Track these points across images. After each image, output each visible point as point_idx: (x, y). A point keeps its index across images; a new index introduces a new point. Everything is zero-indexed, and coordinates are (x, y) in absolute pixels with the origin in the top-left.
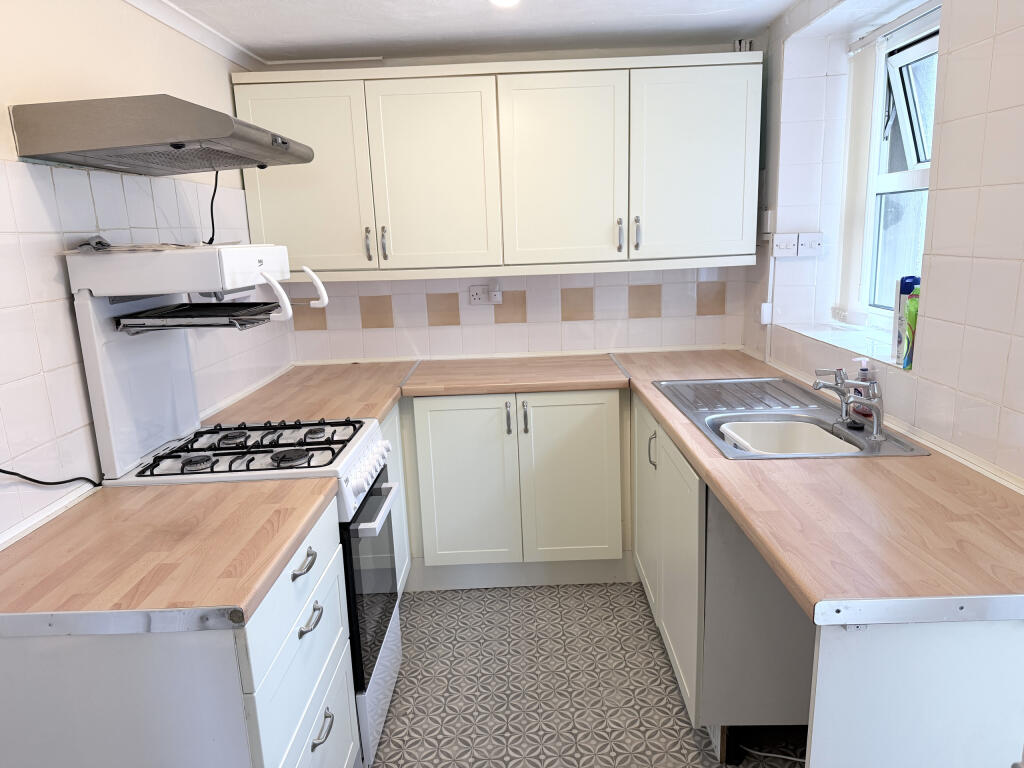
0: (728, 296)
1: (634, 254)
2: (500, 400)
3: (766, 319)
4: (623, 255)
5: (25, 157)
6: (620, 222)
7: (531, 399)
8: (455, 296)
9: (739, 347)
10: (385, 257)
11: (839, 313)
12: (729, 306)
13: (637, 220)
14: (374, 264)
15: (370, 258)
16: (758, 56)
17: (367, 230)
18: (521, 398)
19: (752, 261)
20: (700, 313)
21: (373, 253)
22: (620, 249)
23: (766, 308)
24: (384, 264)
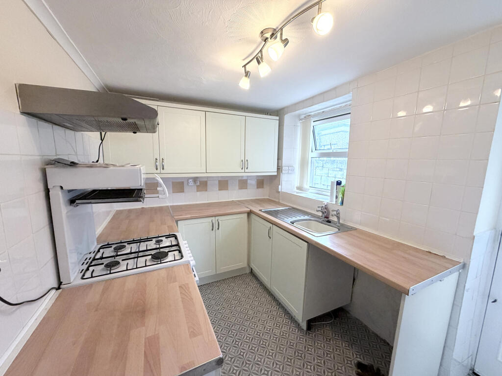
0: (265, 183)
1: (246, 171)
2: (210, 219)
3: (280, 190)
4: (243, 171)
5: (23, 113)
6: (242, 161)
7: (220, 218)
8: (183, 182)
9: (268, 197)
10: (163, 169)
11: (300, 188)
12: (265, 186)
13: (247, 161)
14: (158, 171)
15: (157, 169)
16: (278, 118)
17: (156, 159)
18: (217, 218)
19: (276, 174)
20: (257, 188)
21: (159, 168)
22: (242, 169)
23: (280, 186)
24: (162, 171)
